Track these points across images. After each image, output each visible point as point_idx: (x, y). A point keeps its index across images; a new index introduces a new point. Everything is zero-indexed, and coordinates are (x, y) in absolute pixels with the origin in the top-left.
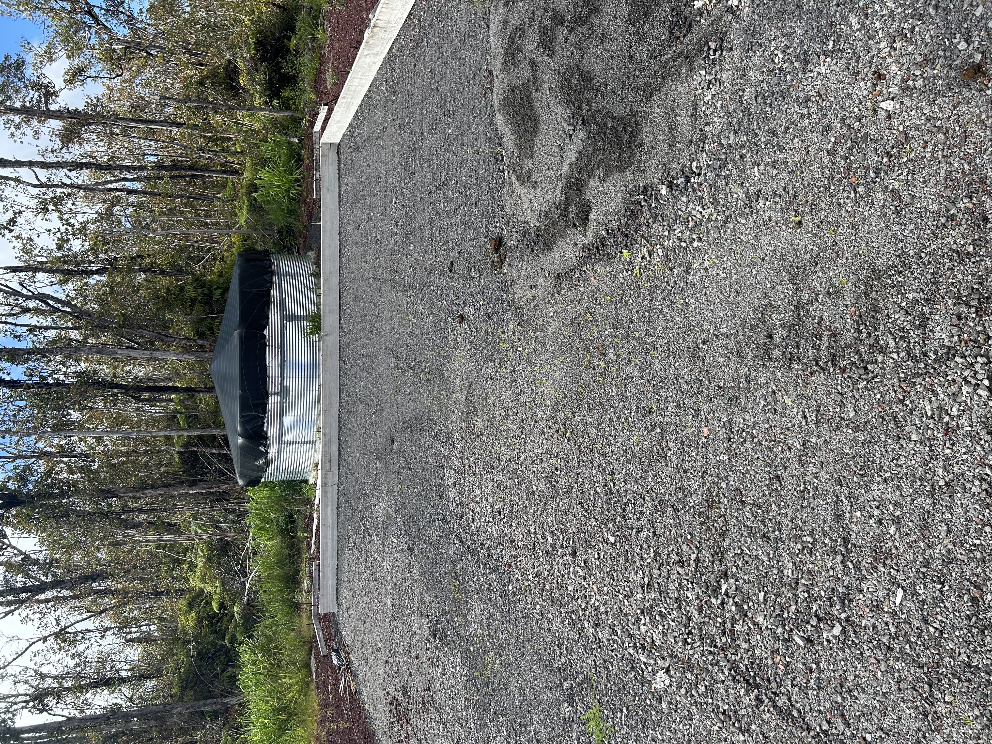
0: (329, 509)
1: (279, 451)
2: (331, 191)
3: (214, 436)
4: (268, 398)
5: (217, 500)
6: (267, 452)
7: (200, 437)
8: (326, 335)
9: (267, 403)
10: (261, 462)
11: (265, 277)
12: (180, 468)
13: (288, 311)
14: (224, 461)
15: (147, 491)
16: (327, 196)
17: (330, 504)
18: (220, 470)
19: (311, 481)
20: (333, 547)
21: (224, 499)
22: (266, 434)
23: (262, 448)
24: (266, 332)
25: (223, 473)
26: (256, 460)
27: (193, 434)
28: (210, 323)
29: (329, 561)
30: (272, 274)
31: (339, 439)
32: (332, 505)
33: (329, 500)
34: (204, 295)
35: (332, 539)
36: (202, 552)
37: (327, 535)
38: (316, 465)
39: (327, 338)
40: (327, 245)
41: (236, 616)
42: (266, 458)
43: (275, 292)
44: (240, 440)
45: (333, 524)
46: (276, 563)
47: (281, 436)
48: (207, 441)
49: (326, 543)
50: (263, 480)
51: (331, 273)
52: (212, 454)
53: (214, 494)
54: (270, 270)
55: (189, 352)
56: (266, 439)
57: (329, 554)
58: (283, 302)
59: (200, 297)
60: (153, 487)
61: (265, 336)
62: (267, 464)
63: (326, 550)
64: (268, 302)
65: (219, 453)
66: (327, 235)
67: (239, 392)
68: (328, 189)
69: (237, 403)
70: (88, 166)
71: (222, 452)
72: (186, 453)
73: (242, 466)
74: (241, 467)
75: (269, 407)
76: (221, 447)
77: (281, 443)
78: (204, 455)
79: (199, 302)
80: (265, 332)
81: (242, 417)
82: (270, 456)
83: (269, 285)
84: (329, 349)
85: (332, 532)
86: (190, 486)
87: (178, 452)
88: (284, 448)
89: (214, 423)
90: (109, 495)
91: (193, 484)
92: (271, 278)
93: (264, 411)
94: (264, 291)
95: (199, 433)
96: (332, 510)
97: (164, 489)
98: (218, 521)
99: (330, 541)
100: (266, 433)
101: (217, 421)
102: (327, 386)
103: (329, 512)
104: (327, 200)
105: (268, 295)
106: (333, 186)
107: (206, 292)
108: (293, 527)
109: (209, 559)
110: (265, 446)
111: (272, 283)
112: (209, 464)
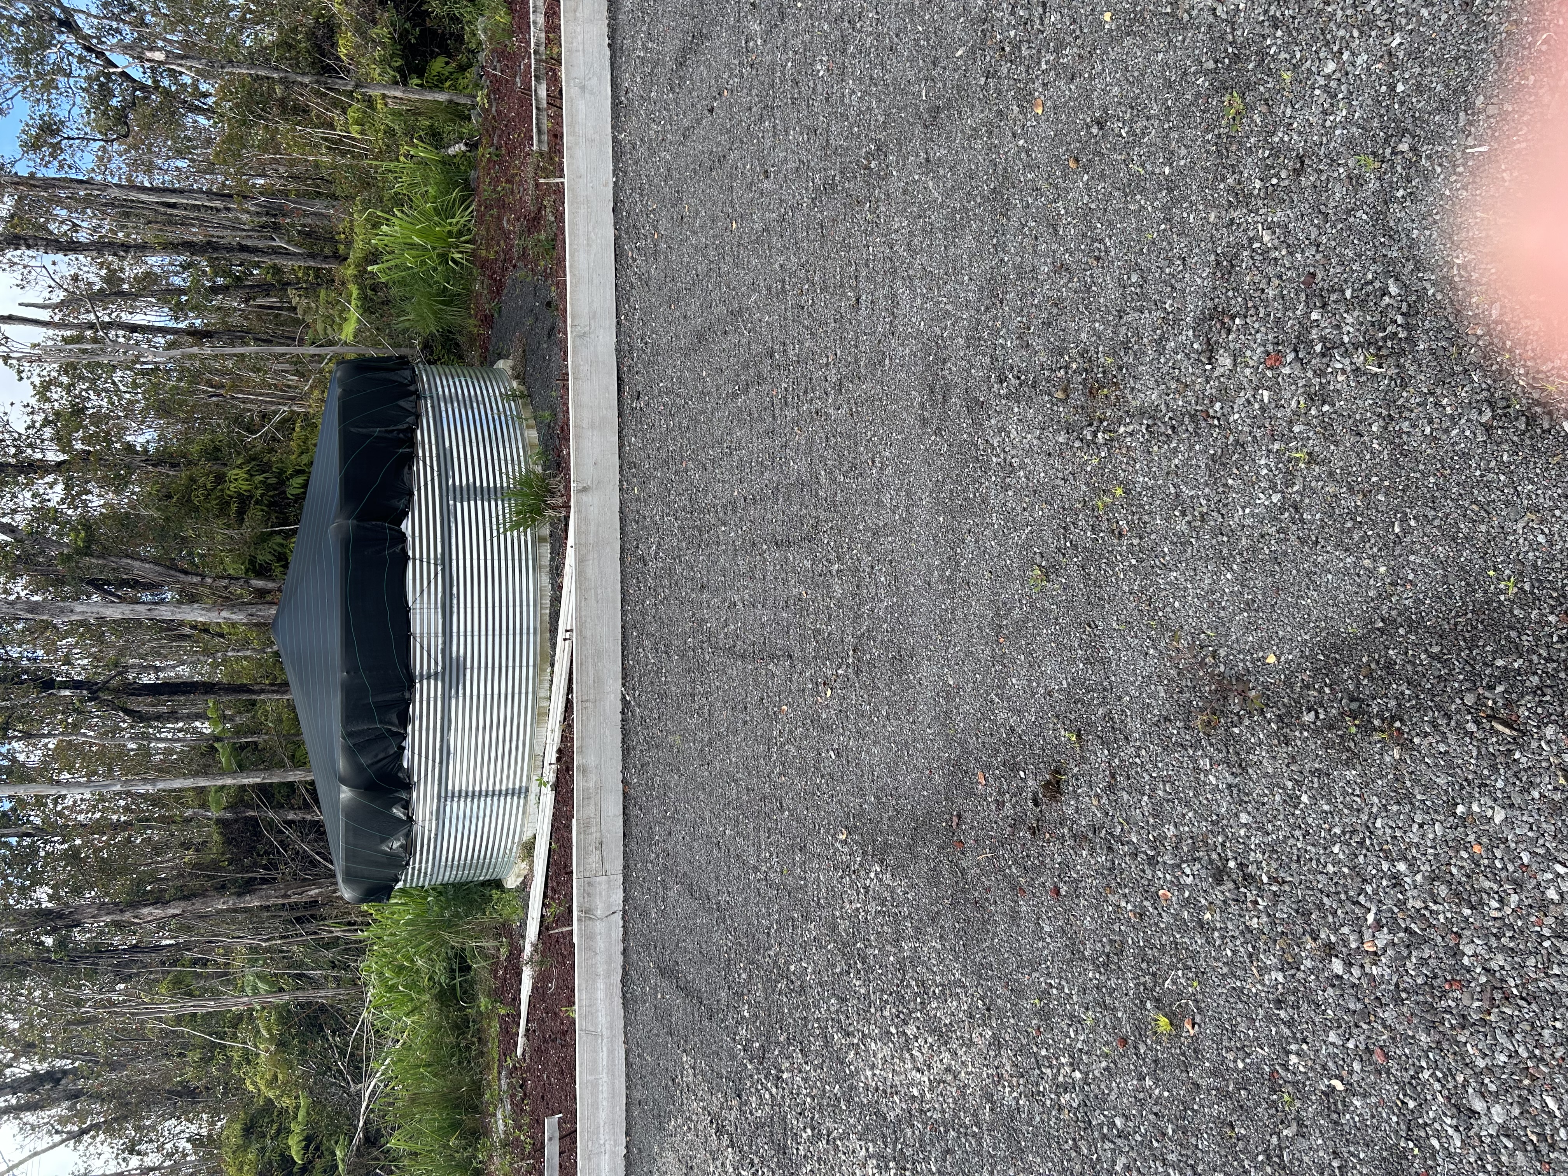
0: (601, 985)
1: (439, 815)
2: (592, 93)
3: (291, 785)
4: (412, 686)
5: (298, 919)
6: (410, 819)
7: (263, 789)
8: (585, 490)
9: (410, 701)
10: (396, 845)
11: (402, 403)
12: (223, 854)
13: (459, 478)
14: (312, 836)
15: (145, 911)
16: (581, 105)
17: (601, 969)
18: (305, 856)
19: (512, 882)
20: (613, 1095)
21: (312, 916)
22: (410, 776)
23: (398, 812)
24: (406, 526)
25: (311, 862)
26: (383, 840)
27: (246, 781)
28: (282, 545)
29: (604, 1136)
30: (419, 397)
31: (624, 782)
32: (608, 975)
33: (600, 959)
34: (268, 487)
35: (611, 1072)
36: (269, 1031)
37: (595, 1062)
38: (529, 848)
39: (585, 498)
40: (582, 241)
41: (341, 1167)
42: (408, 835)
43: (425, 435)
44: (346, 794)
45: (611, 1027)
46: (429, 1065)
47: (443, 779)
48: (277, 796)
49: (595, 1085)
50: (400, 885)
51: (593, 316)
52: (289, 823)
53: (293, 907)
54: (412, 388)
55: (234, 606)
56: (408, 786)
57: (603, 1115)
58: (445, 459)
59: (260, 492)
60: (159, 901)
61: (404, 534)
62: (409, 848)
63: (595, 1106)
64: (410, 458)
65: (304, 821)
66: (583, 211)
67: (340, 675)
68: (583, 88)
69: (335, 704)
70: (31, 242)
71: (308, 817)
72: (236, 821)
73: (350, 856)
74: (347, 859)
75: (415, 709)
76: (306, 807)
77: (444, 796)
78: (270, 824)
79: (257, 502)
80: (403, 527)
81: (349, 735)
82: (418, 829)
83: (411, 419)
84: (592, 528)
85: (611, 1051)
86: (239, 895)
87: (218, 821)
88: (453, 808)
89: (292, 758)
90: (60, 923)
91: (247, 887)
92: (416, 405)
93: (404, 719)
94: (400, 431)
95: (258, 780)
96: (609, 988)
97: (183, 904)
98: (301, 965)
99: (604, 1078)
100: (409, 773)
101: (297, 754)
102: (588, 634)
103: (600, 994)
104: (581, 117)
105: (411, 443)
106: (594, 81)
107: (273, 481)
108: (466, 981)
109: (282, 1045)
110: (406, 805)
111: (418, 416)
112: (281, 843)
